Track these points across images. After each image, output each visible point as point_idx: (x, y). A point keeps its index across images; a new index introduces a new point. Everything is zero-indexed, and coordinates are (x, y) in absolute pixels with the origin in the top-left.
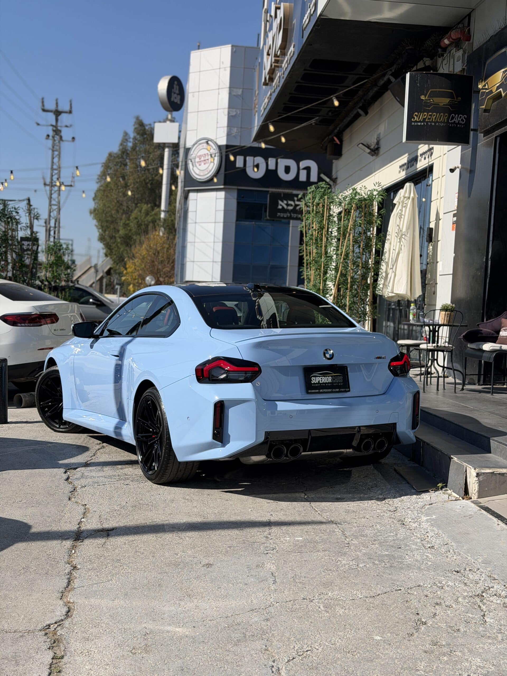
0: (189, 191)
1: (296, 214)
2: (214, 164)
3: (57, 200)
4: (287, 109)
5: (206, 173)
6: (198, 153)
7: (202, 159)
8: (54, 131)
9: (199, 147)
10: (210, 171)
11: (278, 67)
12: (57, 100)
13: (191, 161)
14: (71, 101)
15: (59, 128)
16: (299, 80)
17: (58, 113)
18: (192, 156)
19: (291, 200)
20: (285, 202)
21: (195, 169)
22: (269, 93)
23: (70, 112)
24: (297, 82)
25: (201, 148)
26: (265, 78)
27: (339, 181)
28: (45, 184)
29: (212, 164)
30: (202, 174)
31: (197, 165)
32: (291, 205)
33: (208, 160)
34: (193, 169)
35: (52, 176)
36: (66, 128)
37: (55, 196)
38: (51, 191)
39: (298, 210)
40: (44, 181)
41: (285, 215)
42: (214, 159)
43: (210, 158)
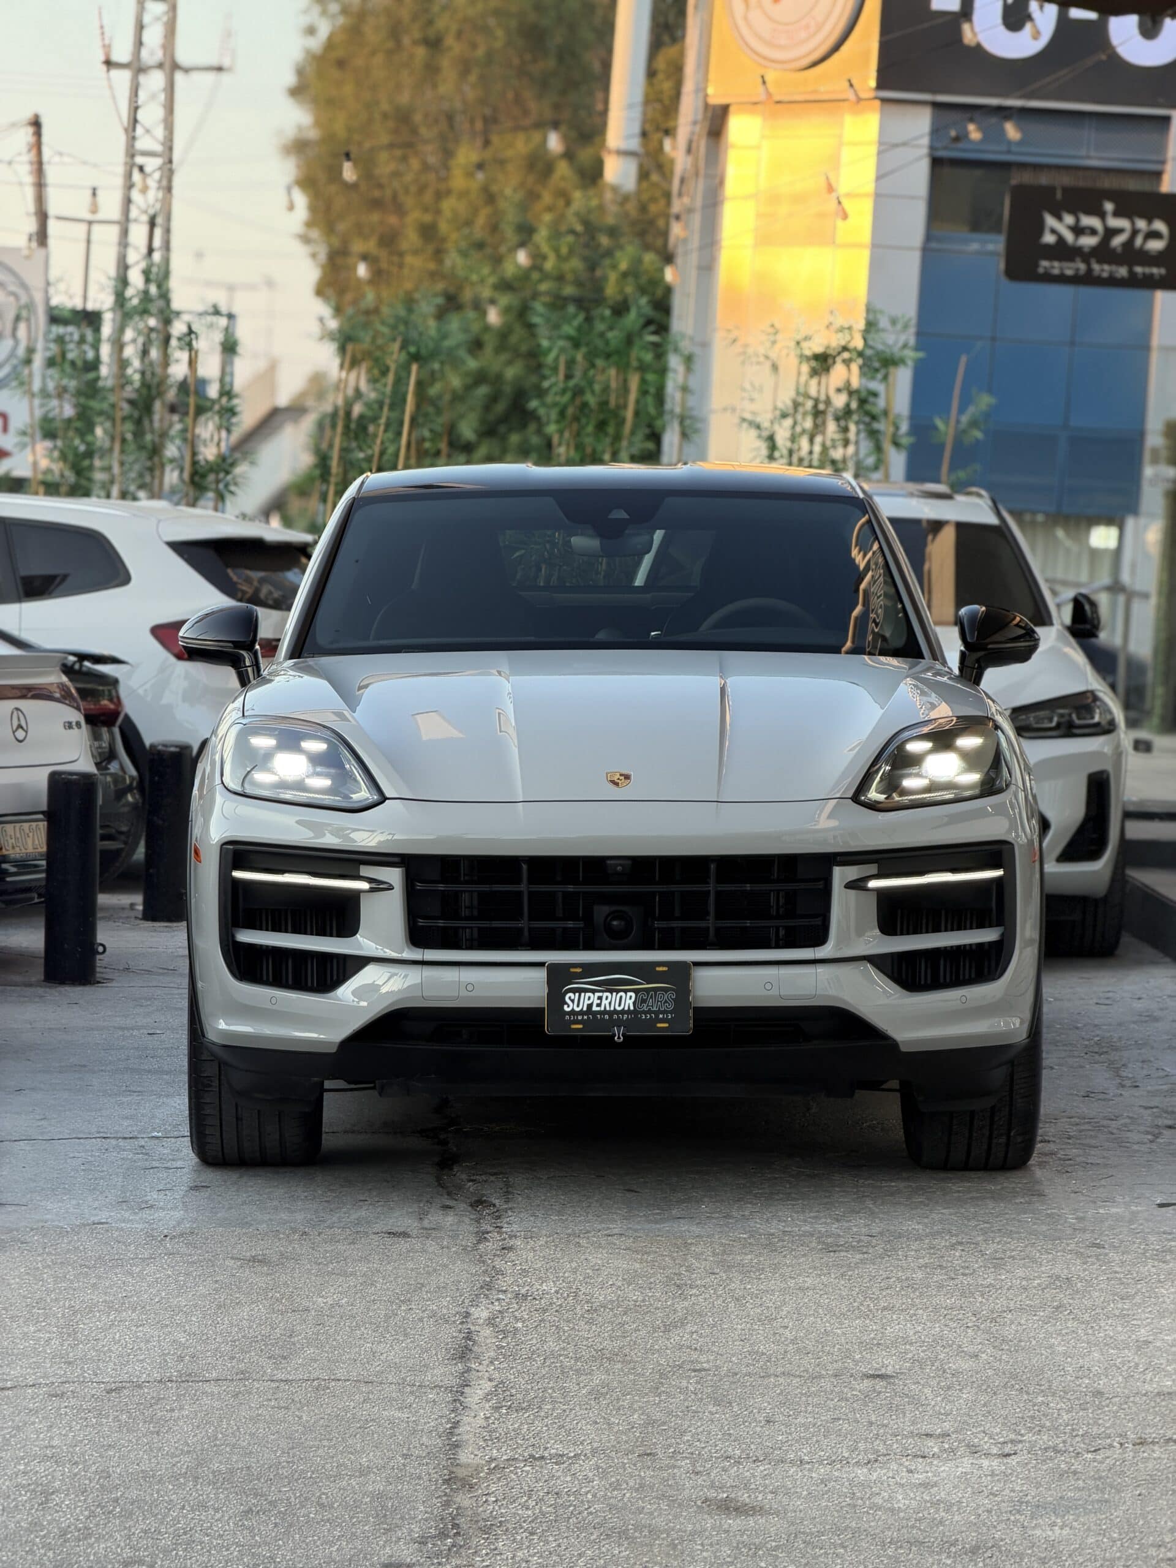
0: (727, 108)
1: (1109, 263)
3: (160, 132)
5: (803, 34)
10: (819, 27)
19: (1089, 212)
20: (1069, 219)
28: (108, 63)
32: (1093, 232)
34: (746, 18)
35: (140, 27)
37: (151, 114)
38: (136, 90)
39: (1119, 250)
40: (107, 48)
41: (1069, 269)
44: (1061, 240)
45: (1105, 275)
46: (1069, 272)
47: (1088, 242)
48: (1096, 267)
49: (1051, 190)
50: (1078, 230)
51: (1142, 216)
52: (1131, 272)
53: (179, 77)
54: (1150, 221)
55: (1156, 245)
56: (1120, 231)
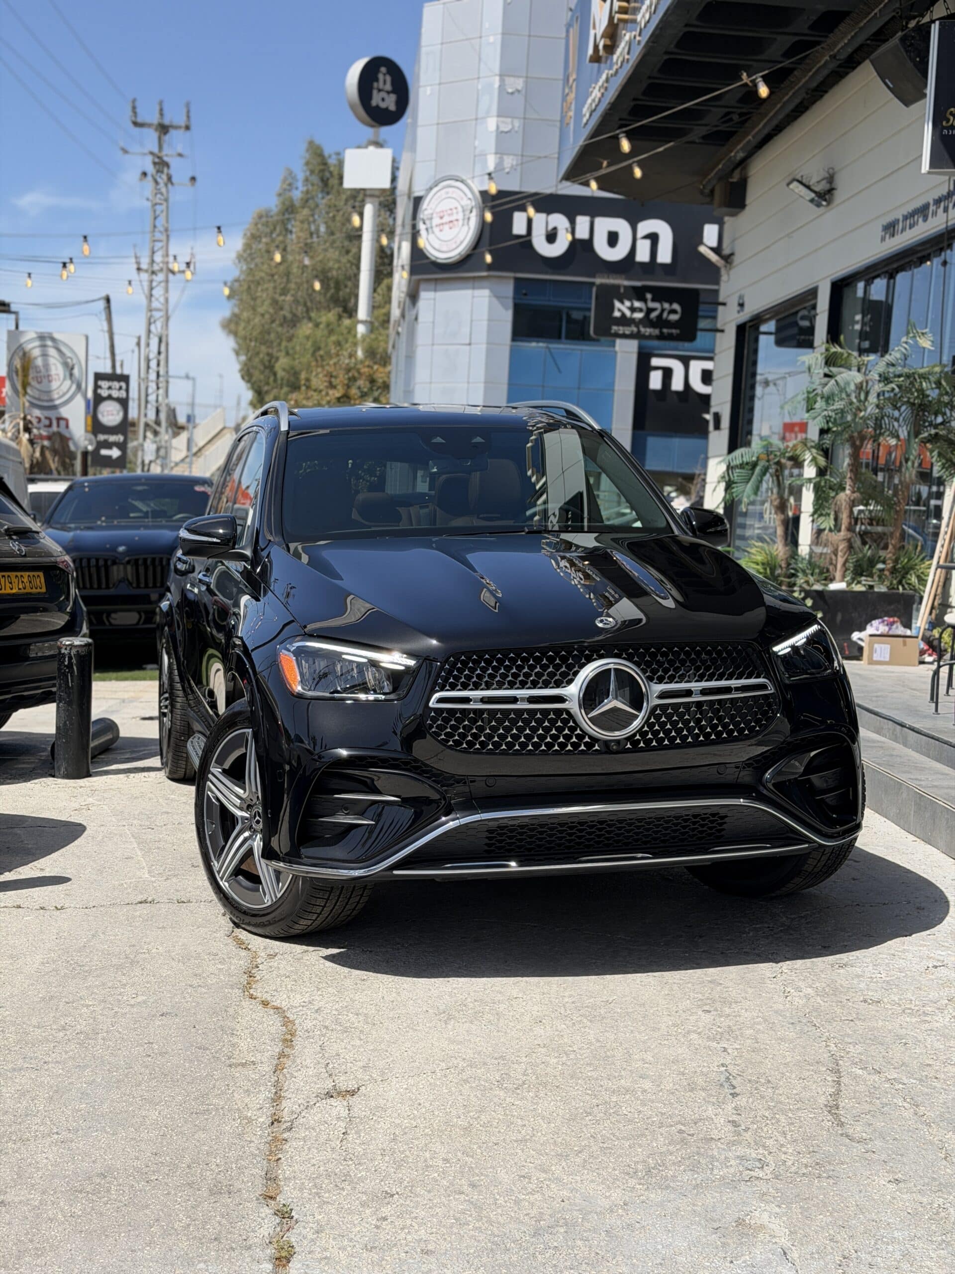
0: (419, 282)
1: (650, 327)
2: (469, 228)
3: (162, 300)
4: (638, 111)
5: (454, 246)
6: (437, 206)
7: (446, 219)
8: (155, 164)
9: (439, 194)
10: (462, 242)
11: (625, 21)
12: (161, 103)
13: (424, 223)
14: (188, 105)
15: (166, 159)
16: (672, 48)
17: (163, 129)
18: (426, 213)
19: (638, 300)
20: (628, 303)
21: (431, 237)
22: (604, 77)
23: (187, 128)
24: (666, 53)
25: (444, 196)
26: (596, 47)
27: (737, 259)
28: (139, 269)
29: (466, 228)
30: (444, 249)
32: (641, 310)
33: (457, 220)
35: (153, 253)
36: (179, 159)
37: (158, 292)
38: (151, 281)
39: (655, 320)
40: (138, 263)
41: (628, 330)
42: (469, 219)
43: (460, 216)
44: (623, 315)
45: (647, 334)
46: (627, 332)
47: (639, 315)
48: (642, 330)
49: (618, 287)
50: (633, 309)
51: (666, 301)
52: (661, 332)
53: (171, 276)
54: (671, 304)
55: (674, 317)
56: (654, 310)
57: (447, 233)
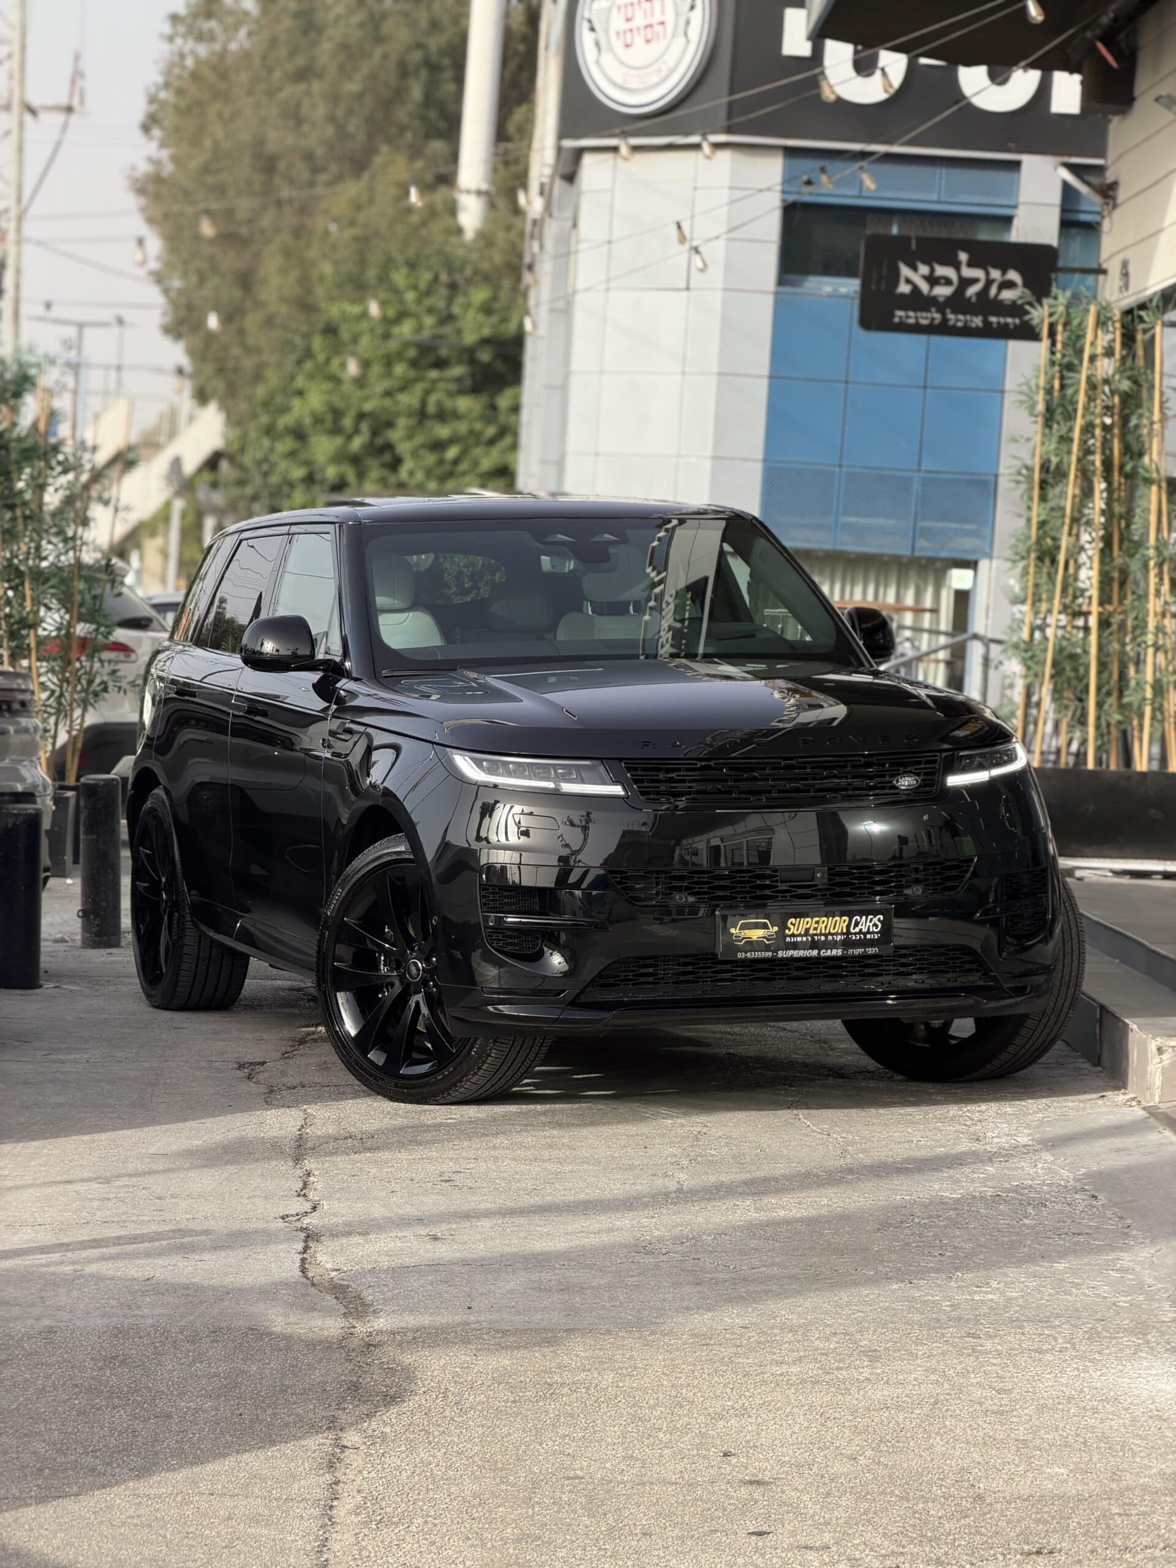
0: (579, 153)
1: (964, 313)
2: (688, 42)
5: (655, 79)
7: (639, 21)
10: (671, 73)
13: (592, 29)
19: (944, 263)
20: (924, 269)
21: (607, 59)
27: (1122, 195)
29: (680, 41)
30: (635, 85)
31: (618, 45)
32: (948, 282)
33: (662, 23)
34: (598, 62)
39: (974, 300)
41: (924, 319)
42: (688, 23)
43: (669, 18)
44: (916, 289)
45: (960, 324)
46: (924, 322)
47: (943, 292)
48: (951, 316)
49: (904, 240)
50: (932, 280)
51: (995, 267)
52: (986, 322)
53: (28, 118)
54: (1004, 273)
55: (1010, 295)
56: (975, 281)
57: (641, 53)
